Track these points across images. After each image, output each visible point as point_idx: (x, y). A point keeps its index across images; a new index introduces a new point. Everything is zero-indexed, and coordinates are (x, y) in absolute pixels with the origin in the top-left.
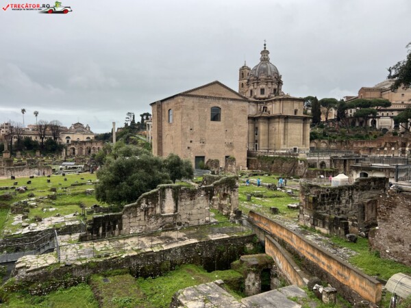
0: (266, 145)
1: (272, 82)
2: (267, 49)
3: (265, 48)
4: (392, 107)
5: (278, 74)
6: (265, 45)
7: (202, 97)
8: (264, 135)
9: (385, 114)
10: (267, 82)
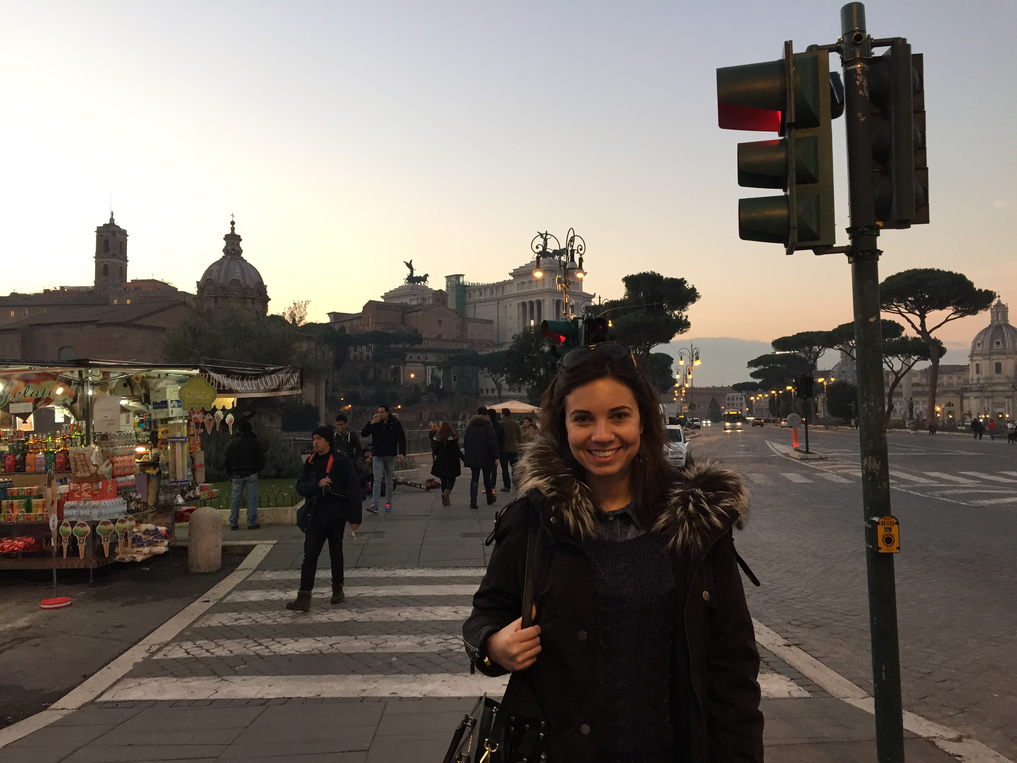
1: (253, 299)
2: (237, 232)
3: (233, 229)
4: (424, 346)
5: (261, 282)
6: (233, 223)
7: (158, 329)
9: (415, 356)
10: (245, 298)
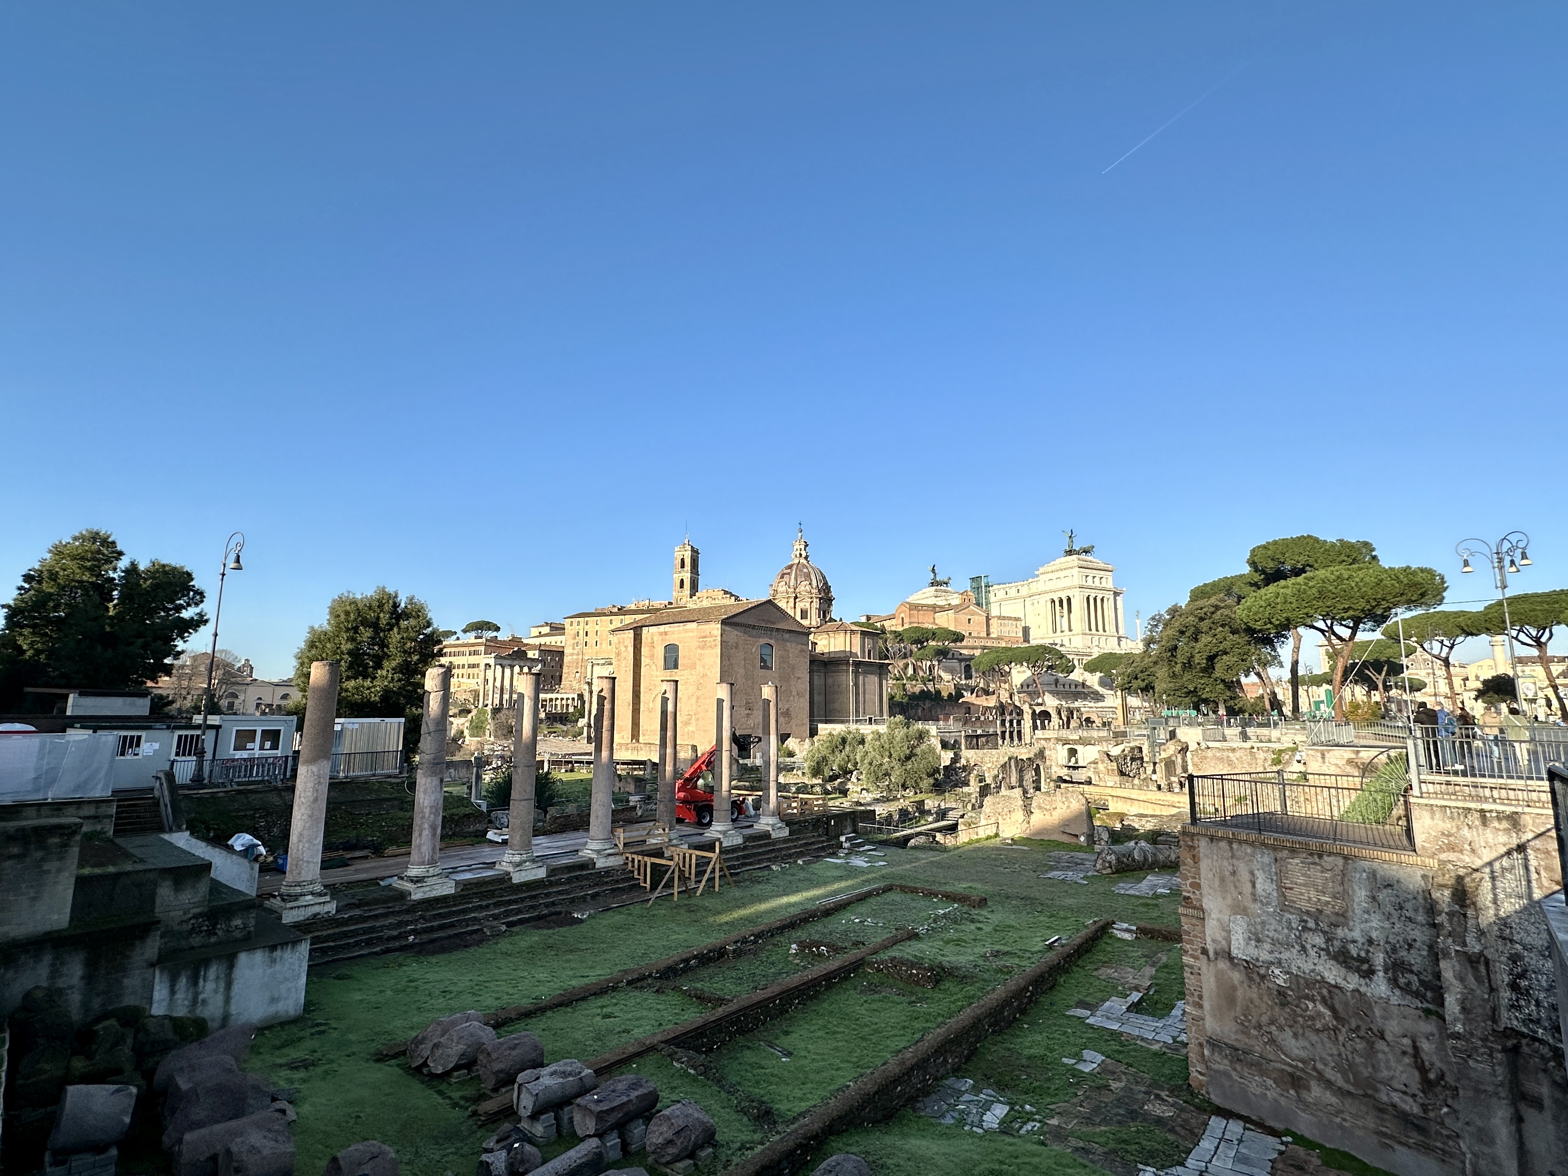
0: (823, 712)
7: (749, 626)
8: (819, 694)
10: (812, 598)
